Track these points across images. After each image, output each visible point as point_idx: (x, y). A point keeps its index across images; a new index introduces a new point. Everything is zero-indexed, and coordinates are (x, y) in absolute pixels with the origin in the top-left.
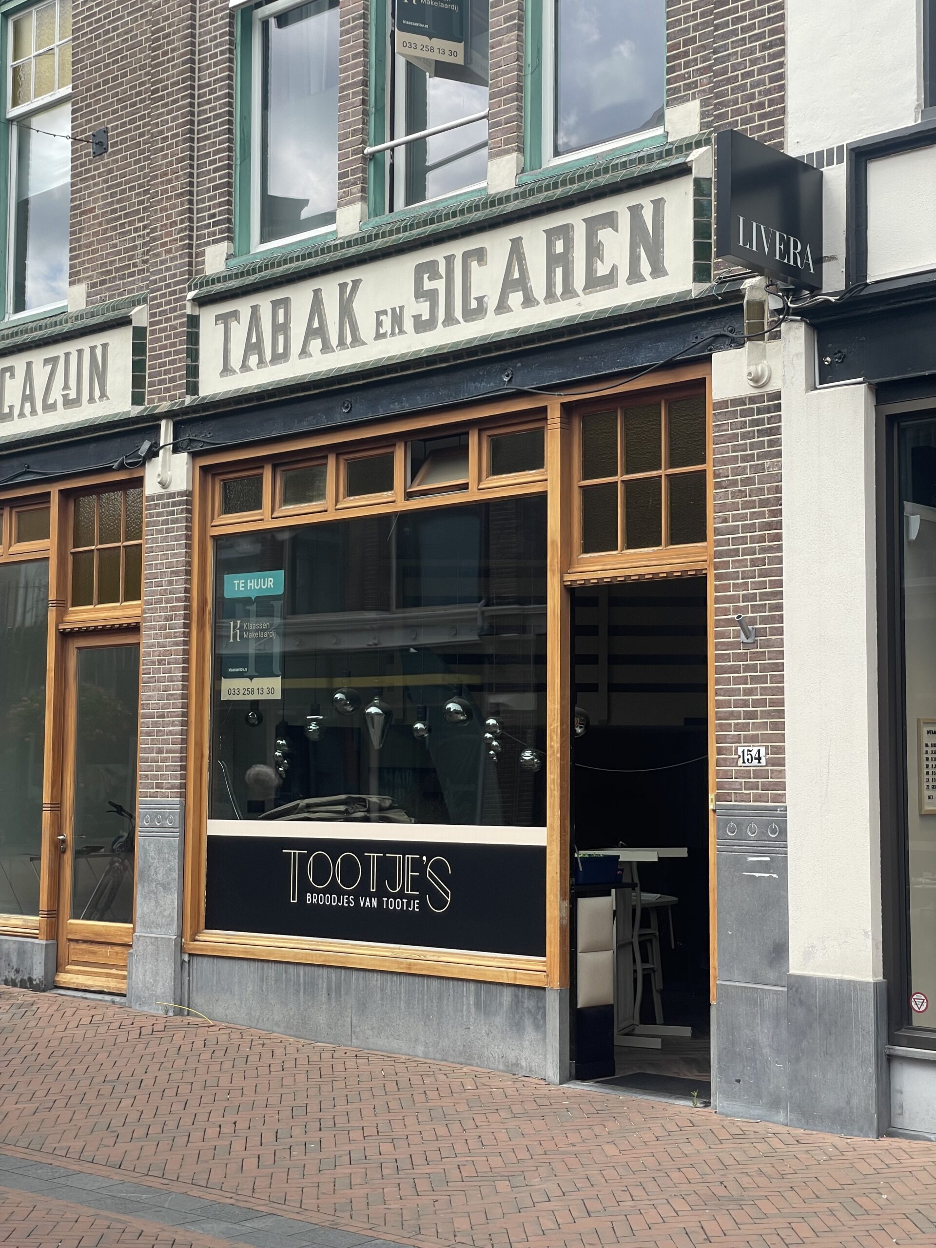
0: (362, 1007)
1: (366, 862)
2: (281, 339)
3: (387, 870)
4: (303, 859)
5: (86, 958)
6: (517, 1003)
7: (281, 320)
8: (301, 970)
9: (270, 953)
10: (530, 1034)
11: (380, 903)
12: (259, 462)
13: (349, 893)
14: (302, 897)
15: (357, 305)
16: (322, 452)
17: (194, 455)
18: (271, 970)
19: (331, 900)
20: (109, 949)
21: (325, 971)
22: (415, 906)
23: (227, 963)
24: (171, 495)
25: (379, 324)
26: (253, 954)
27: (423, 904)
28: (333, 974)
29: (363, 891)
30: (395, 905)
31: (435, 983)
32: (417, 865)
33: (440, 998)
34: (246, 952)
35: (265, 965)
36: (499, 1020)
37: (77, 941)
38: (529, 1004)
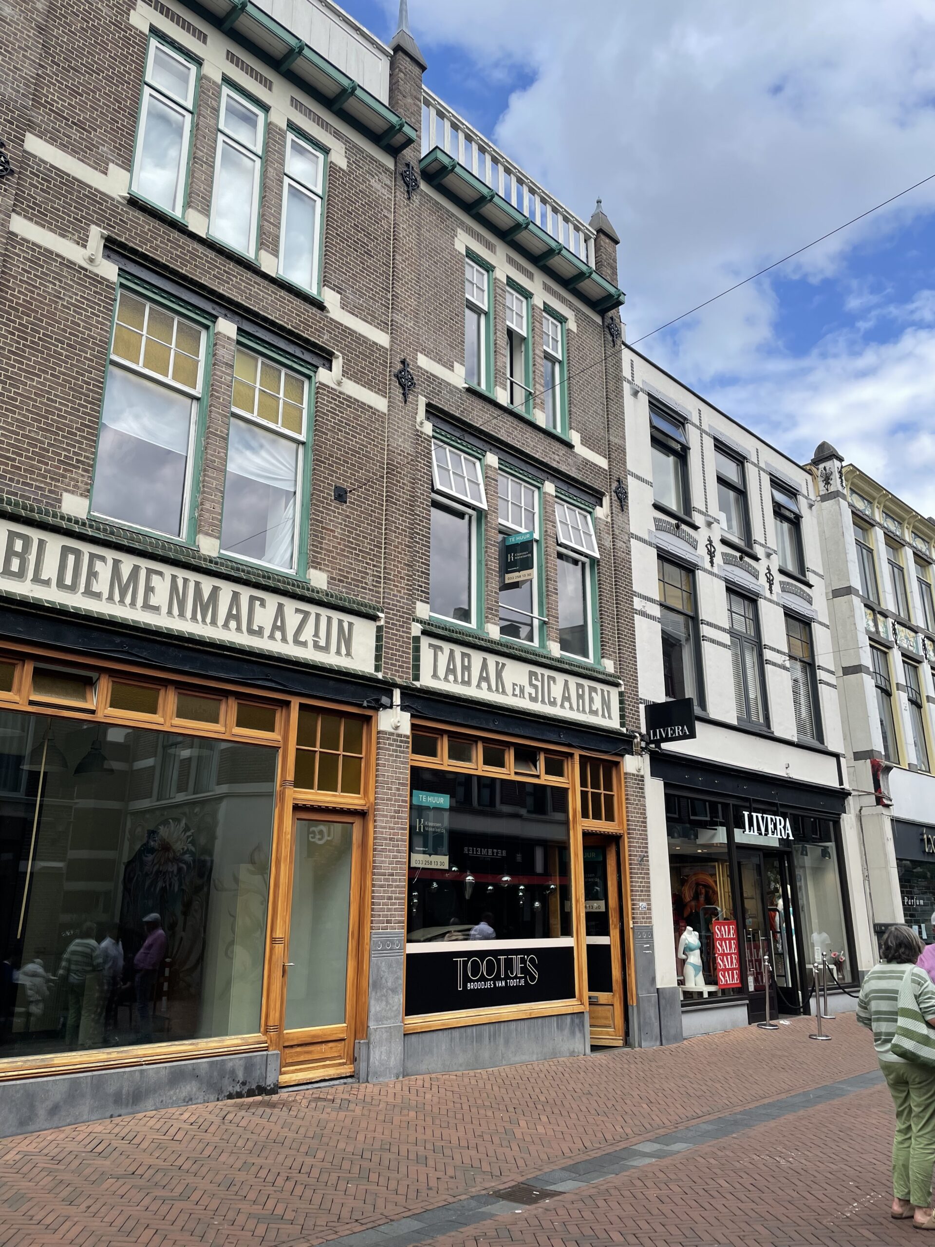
0: (507, 1042)
1: (498, 961)
2: (466, 673)
3: (509, 964)
4: (465, 963)
5: (302, 1058)
6: (572, 1021)
7: (466, 664)
8: (474, 1028)
9: (458, 1022)
10: (578, 1035)
11: (506, 983)
12: (442, 732)
13: (490, 980)
14: (465, 986)
15: (504, 674)
16: (476, 739)
17: (412, 716)
18: (456, 1033)
19: (480, 985)
20: (324, 1046)
21: (487, 1026)
22: (522, 983)
23: (428, 1035)
24: (399, 735)
25: (514, 689)
26: (448, 1025)
27: (526, 981)
28: (492, 1026)
29: (498, 978)
30: (513, 983)
31: (540, 1020)
32: (523, 961)
33: (542, 1027)
34: (444, 1025)
35: (453, 1031)
36: (566, 1032)
37: (292, 1046)
38: (577, 1021)
